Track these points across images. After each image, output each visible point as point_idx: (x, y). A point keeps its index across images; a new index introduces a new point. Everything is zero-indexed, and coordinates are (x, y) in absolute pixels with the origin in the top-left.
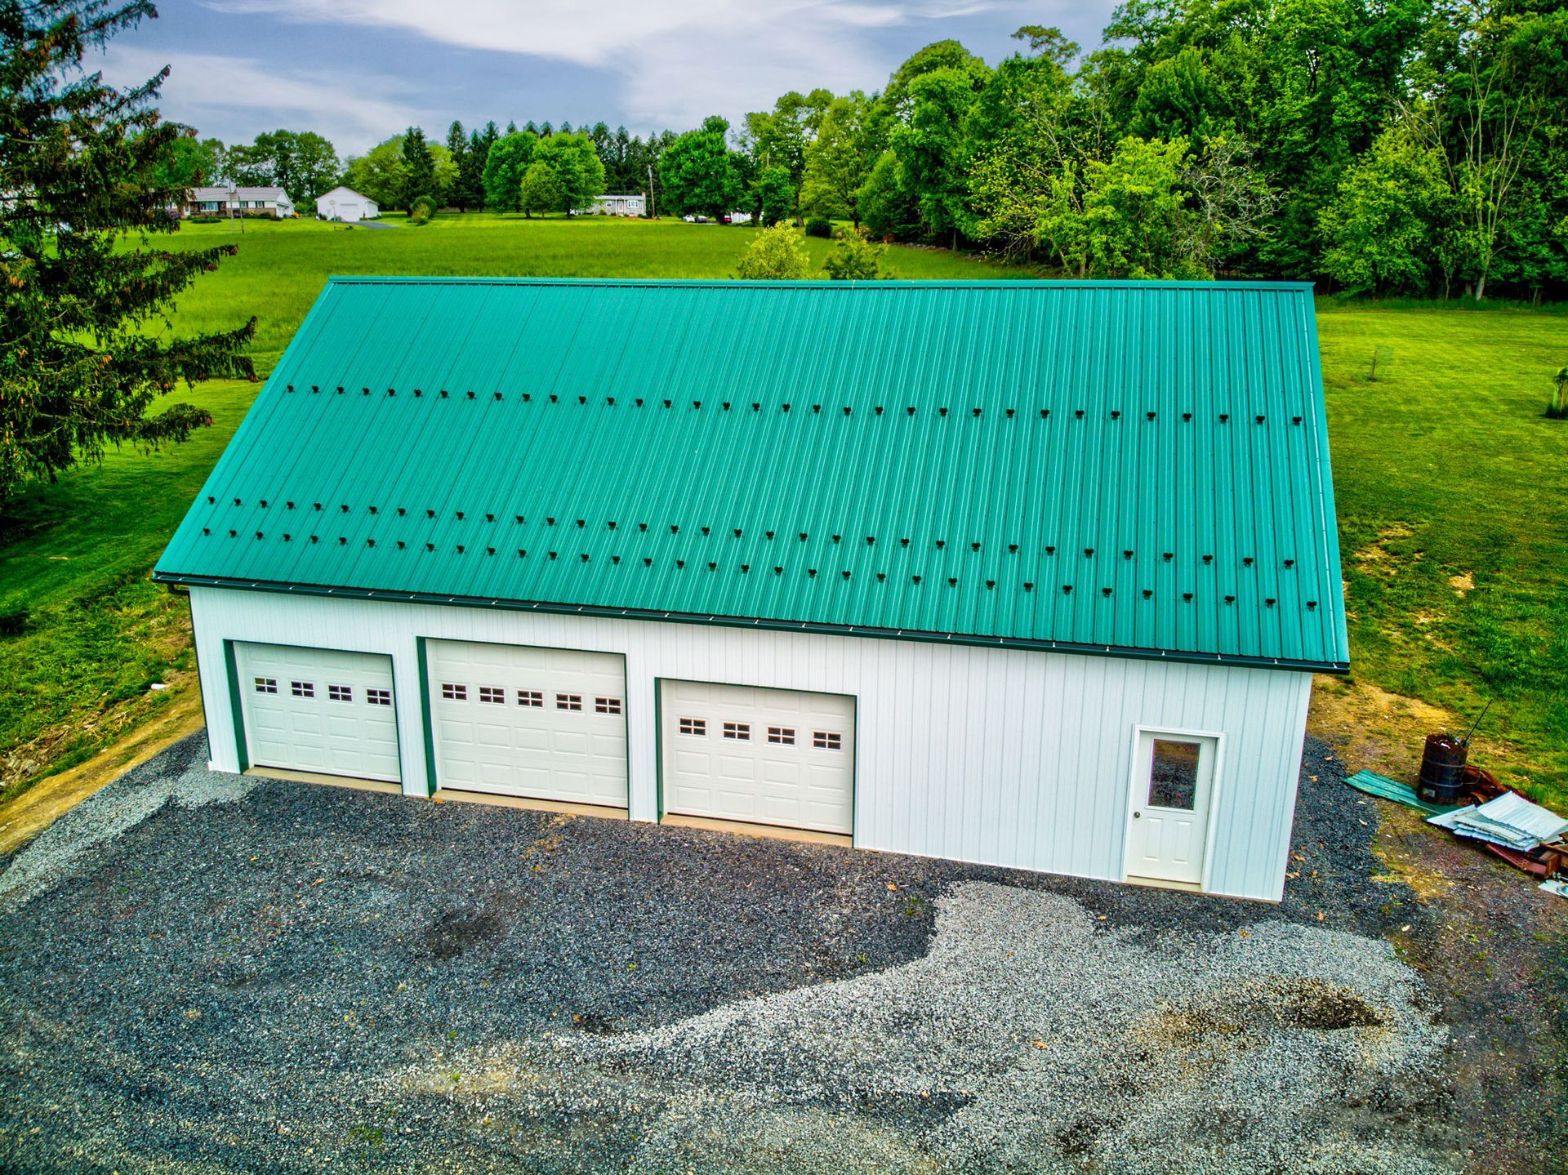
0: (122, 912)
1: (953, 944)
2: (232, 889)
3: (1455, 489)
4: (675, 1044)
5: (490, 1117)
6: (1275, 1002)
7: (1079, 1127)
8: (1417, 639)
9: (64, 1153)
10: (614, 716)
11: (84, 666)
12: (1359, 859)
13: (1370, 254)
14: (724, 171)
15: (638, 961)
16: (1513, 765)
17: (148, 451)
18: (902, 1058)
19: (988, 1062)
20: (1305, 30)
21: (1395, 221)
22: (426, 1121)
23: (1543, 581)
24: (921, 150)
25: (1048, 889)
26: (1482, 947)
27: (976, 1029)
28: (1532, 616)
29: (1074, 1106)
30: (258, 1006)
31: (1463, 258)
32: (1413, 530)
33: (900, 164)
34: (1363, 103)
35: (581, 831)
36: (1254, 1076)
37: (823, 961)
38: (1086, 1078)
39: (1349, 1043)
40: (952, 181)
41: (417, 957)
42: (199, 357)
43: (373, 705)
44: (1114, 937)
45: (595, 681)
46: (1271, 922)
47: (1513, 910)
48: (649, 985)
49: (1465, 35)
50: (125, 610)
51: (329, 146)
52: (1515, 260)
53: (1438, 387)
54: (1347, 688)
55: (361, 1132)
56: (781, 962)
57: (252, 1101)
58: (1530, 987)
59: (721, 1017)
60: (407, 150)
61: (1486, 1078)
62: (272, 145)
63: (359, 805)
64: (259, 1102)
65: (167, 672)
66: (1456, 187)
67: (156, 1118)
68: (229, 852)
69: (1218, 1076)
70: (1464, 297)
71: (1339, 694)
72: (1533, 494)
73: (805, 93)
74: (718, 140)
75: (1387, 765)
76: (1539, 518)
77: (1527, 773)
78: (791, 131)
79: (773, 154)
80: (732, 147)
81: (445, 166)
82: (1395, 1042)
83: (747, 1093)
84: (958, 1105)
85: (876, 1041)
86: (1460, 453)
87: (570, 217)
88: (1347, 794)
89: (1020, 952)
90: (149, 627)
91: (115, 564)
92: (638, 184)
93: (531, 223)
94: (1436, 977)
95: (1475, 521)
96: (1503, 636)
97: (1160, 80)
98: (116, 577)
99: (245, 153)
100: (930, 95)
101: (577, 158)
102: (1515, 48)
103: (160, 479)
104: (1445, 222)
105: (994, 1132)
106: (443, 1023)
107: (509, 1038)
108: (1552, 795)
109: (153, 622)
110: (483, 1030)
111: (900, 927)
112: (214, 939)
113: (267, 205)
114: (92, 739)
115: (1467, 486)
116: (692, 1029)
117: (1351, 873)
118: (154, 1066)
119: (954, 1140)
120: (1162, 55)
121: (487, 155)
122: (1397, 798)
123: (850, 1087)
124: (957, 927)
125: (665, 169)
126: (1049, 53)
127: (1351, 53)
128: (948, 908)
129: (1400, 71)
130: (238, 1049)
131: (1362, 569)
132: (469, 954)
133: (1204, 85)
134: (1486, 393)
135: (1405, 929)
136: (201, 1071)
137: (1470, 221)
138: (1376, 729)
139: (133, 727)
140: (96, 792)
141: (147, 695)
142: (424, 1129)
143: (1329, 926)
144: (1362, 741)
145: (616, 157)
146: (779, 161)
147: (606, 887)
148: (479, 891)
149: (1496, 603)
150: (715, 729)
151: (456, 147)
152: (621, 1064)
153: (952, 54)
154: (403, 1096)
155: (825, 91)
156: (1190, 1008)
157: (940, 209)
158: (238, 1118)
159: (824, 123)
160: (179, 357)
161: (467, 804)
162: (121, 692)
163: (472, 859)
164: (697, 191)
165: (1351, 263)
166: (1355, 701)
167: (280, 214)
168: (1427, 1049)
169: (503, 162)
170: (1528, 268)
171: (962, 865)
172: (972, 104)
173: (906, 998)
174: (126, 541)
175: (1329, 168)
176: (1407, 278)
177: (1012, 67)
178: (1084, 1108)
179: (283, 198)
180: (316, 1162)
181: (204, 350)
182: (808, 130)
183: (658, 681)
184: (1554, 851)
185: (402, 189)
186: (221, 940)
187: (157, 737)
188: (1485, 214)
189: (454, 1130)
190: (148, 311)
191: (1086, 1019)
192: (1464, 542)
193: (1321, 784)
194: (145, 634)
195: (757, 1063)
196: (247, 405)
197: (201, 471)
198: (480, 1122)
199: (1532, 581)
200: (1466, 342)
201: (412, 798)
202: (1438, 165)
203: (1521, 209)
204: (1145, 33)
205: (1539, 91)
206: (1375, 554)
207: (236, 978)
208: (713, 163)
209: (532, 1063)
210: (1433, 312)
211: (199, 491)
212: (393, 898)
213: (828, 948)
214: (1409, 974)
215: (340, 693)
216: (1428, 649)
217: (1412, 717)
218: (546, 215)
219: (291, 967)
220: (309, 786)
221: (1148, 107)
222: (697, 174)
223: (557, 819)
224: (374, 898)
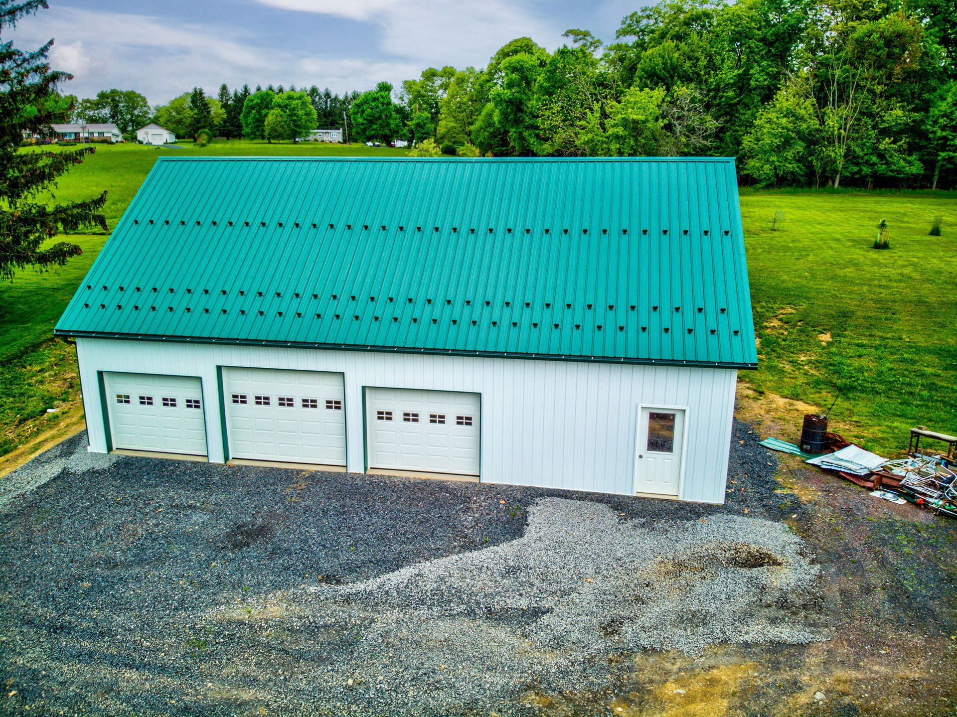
0: (39, 531)
1: (538, 530)
2: (106, 516)
3: (820, 287)
4: (379, 588)
5: (271, 631)
6: (720, 555)
7: (613, 621)
8: (800, 369)
9: (11, 663)
10: (337, 411)
11: (5, 400)
12: (767, 482)
13: (773, 161)
14: (391, 115)
15: (356, 546)
16: (855, 434)
17: (41, 272)
18: (511, 590)
19: (560, 590)
20: (734, 30)
21: (787, 143)
22: (232, 635)
23: (871, 336)
24: (510, 102)
25: (592, 500)
26: (838, 525)
27: (552, 573)
28: (865, 355)
29: (609, 611)
30: (126, 579)
31: (827, 163)
32: (796, 309)
33: (497, 110)
34: (768, 74)
35: (316, 479)
36: (711, 592)
37: (464, 542)
38: (616, 596)
39: (763, 574)
40: (528, 121)
41: (222, 548)
42: (72, 216)
43: (189, 409)
44: (629, 524)
45: (325, 390)
46: (718, 515)
47: (855, 506)
48: (363, 558)
49: (828, 34)
50: (28, 367)
51: (144, 99)
52: (857, 164)
53: (812, 233)
54: (760, 396)
55: (193, 643)
56: (439, 543)
57: (126, 630)
58: (866, 544)
59: (406, 572)
60: (193, 102)
61: (842, 591)
62: (108, 98)
63: (182, 468)
64: (130, 630)
65: (56, 403)
66: (822, 122)
67: (67, 641)
68: (103, 496)
69: (690, 593)
70: (827, 186)
71: (755, 399)
72: (865, 288)
73: (439, 68)
74: (386, 96)
75: (783, 435)
76: (869, 302)
77: (863, 437)
78: (431, 91)
79: (420, 105)
80: (395, 101)
81: (217, 112)
82: (790, 574)
83: (422, 612)
84: (544, 613)
85: (496, 581)
86: (823, 267)
87: (295, 143)
88: (760, 449)
89: (576, 533)
90: (43, 378)
91: (22, 341)
92: (338, 123)
93: (271, 146)
94: (812, 540)
95: (832, 304)
96: (848, 366)
97: (650, 60)
98: (22, 349)
99: (91, 103)
100: (514, 70)
101: (300, 107)
102: (857, 40)
103: (46, 292)
104: (816, 143)
105: (565, 626)
106: (240, 583)
107: (280, 589)
108: (877, 448)
109: (46, 374)
110: (265, 585)
111: (508, 522)
112: (97, 543)
113: (106, 135)
114: (11, 441)
115: (828, 285)
116: (389, 579)
117: (763, 489)
118: (64, 614)
119: (542, 631)
120: (651, 45)
121: (243, 105)
122: (788, 451)
123: (481, 606)
124: (540, 521)
125: (355, 113)
126: (584, 45)
127: (761, 44)
128: (535, 511)
129: (790, 55)
130: (115, 602)
131: (768, 331)
132: (254, 546)
133: (676, 63)
134: (838, 236)
135: (794, 516)
136: (93, 615)
137: (831, 142)
138: (777, 417)
139: (38, 433)
140: (18, 468)
141: (46, 415)
142: (231, 639)
143: (751, 516)
144: (769, 423)
145: (324, 107)
146: (424, 109)
147: (334, 508)
148: (258, 512)
149: (844, 348)
150: (398, 416)
151: (224, 100)
152: (347, 600)
153: (527, 46)
154: (217, 623)
155: (451, 67)
156: (673, 559)
157: (521, 138)
158: (117, 639)
159: (450, 86)
160: (59, 216)
161: (248, 466)
162: (28, 414)
163: (253, 496)
164: (375, 127)
165: (762, 167)
166: (765, 403)
167: (114, 140)
168: (808, 577)
169: (253, 109)
170: (865, 169)
171: (543, 489)
172: (539, 75)
173: (512, 559)
174: (27, 328)
175: (749, 112)
176: (794, 176)
177: (563, 53)
178: (615, 612)
179: (116, 131)
180: (166, 660)
181: (75, 211)
182: (441, 91)
183: (364, 388)
184: (878, 474)
185: (190, 125)
186: (101, 544)
187: (53, 438)
188: (839, 138)
189: (249, 639)
190: (40, 188)
191: (615, 566)
192: (825, 315)
193: (746, 445)
194: (42, 381)
195: (427, 596)
196: (99, 248)
197: (71, 287)
198: (265, 634)
199: (865, 336)
200: (828, 210)
201: (214, 464)
202: (812, 109)
203: (860, 135)
204: (641, 33)
205: (870, 66)
206: (775, 323)
207: (111, 563)
208: (384, 109)
209: (294, 602)
210: (809, 195)
211: (71, 299)
212: (205, 518)
213: (467, 535)
214: (797, 539)
215: (169, 402)
216: (805, 374)
217: (797, 410)
218: (281, 142)
219: (145, 557)
220: (151, 459)
221: (643, 76)
222: (374, 117)
223: (304, 473)
224: (194, 518)
